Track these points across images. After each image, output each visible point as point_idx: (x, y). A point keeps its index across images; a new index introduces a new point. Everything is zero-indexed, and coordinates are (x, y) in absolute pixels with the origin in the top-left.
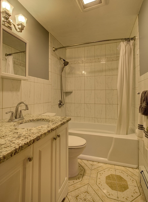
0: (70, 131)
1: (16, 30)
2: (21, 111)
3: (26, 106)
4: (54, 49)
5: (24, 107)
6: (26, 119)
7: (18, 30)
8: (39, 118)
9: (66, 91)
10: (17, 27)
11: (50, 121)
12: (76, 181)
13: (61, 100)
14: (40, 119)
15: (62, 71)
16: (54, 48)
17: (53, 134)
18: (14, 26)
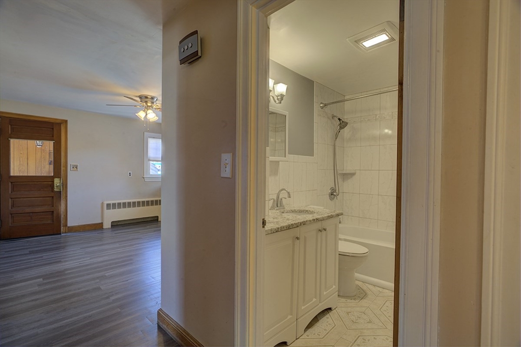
0: (341, 236)
1: (275, 101)
2: (281, 199)
3: (289, 193)
4: (322, 105)
5: (286, 195)
6: (287, 208)
7: (277, 102)
8: (302, 209)
9: (344, 172)
10: (276, 98)
11: (315, 213)
12: (348, 301)
13: (334, 187)
14: (303, 211)
15: (336, 139)
16: (321, 103)
17: (318, 225)
18: (273, 97)
